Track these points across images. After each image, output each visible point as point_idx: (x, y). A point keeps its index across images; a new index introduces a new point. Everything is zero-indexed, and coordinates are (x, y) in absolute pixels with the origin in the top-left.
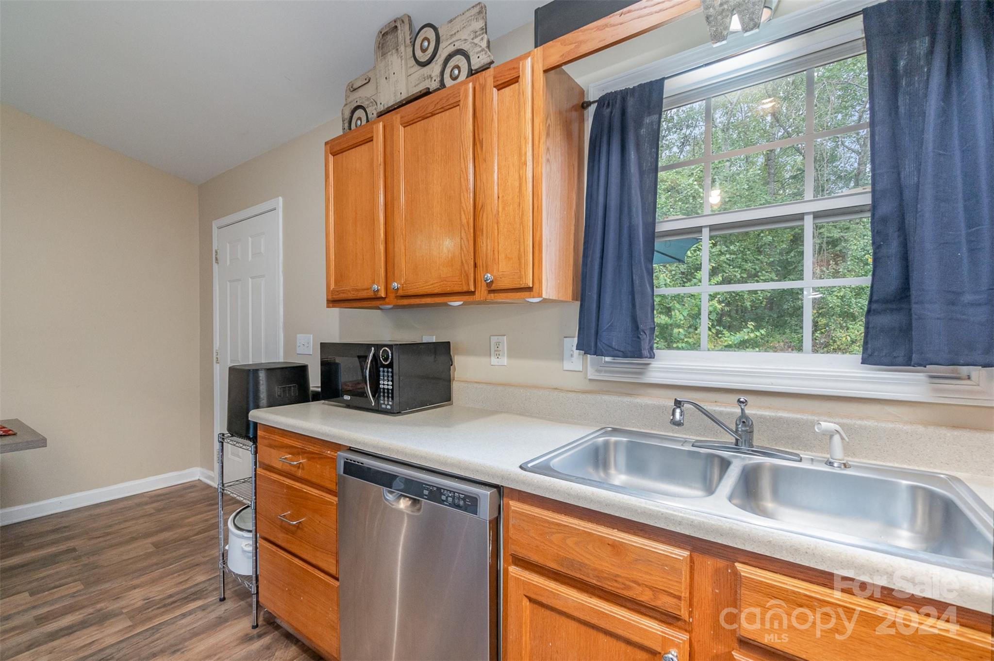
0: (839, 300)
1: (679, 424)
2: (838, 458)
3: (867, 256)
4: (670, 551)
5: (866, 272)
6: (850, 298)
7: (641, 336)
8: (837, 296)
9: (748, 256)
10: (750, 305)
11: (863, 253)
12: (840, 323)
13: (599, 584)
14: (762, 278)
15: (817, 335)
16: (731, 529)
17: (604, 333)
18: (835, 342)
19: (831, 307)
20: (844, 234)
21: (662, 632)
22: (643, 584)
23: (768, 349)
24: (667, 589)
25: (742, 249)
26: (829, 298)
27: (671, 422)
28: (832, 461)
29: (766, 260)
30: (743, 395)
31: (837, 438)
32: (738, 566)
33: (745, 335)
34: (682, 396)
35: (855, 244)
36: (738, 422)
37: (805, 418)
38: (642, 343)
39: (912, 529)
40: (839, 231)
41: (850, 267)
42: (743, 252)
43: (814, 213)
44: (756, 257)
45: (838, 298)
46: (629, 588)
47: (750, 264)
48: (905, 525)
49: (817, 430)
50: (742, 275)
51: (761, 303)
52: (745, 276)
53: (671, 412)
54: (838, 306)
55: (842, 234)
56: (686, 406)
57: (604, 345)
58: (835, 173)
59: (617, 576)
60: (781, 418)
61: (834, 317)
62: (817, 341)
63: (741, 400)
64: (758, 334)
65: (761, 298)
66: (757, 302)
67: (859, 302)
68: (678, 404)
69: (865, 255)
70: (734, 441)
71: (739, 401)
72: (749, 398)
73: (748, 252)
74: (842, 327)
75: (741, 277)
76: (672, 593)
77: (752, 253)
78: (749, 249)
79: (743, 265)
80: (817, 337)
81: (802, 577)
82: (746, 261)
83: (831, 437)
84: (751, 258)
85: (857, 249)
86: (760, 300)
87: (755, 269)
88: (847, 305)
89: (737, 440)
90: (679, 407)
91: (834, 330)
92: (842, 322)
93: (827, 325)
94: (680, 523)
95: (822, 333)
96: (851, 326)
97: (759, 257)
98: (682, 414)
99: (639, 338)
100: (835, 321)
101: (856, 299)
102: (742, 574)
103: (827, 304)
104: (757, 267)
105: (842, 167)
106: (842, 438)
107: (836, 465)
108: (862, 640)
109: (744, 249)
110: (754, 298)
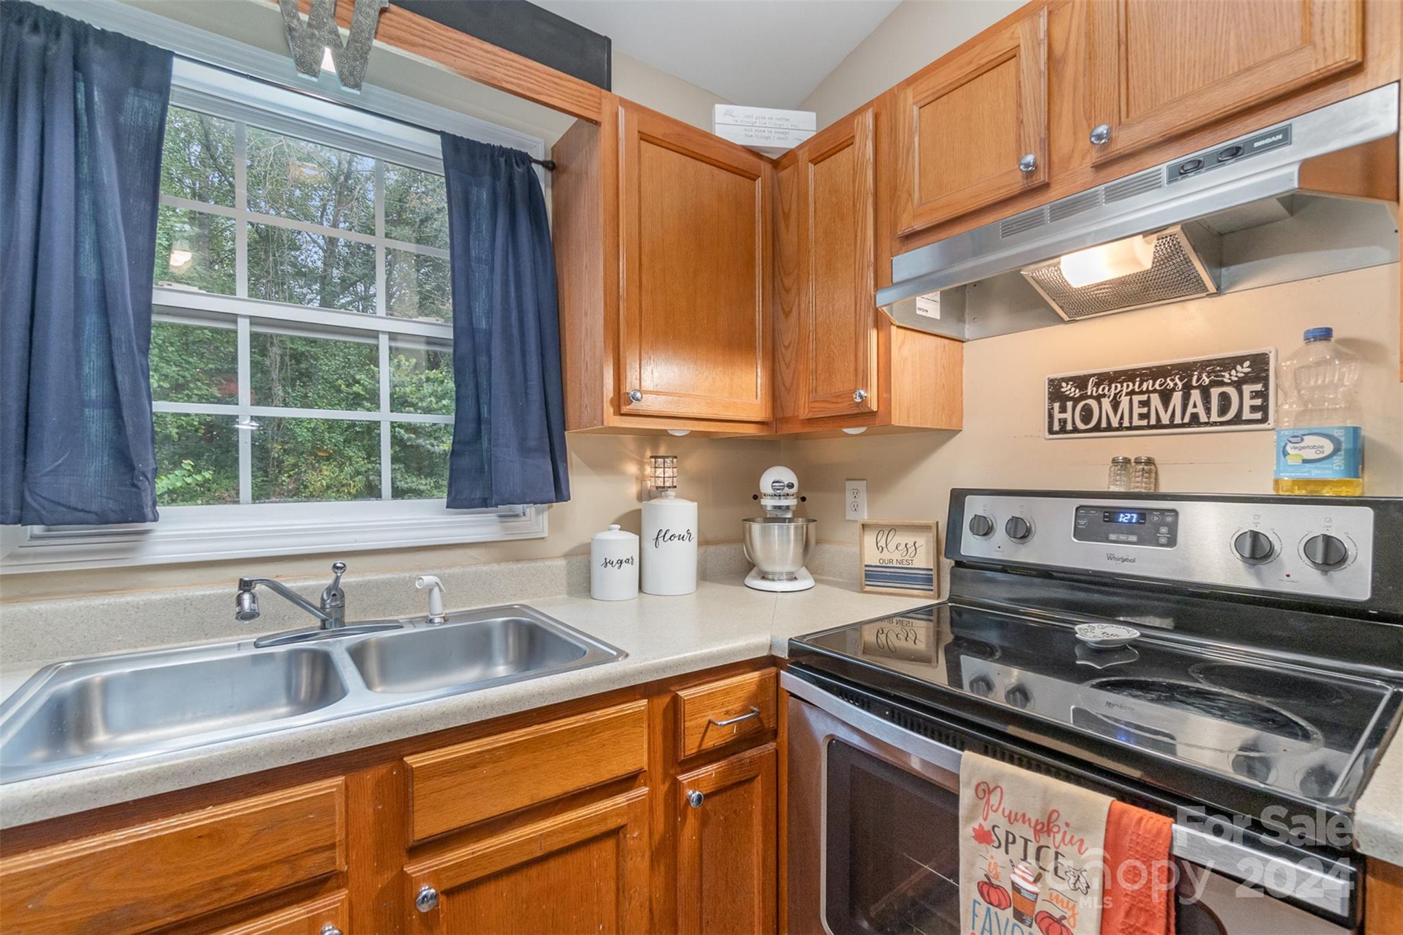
0: (310, 434)
1: (252, 615)
2: (438, 613)
3: (339, 381)
4: (316, 788)
5: (339, 401)
6: (323, 432)
7: (139, 484)
8: (306, 428)
9: (171, 355)
10: (177, 433)
11: (335, 377)
12: (312, 463)
13: (180, 917)
14: (196, 392)
15: (283, 478)
16: (400, 718)
17: (46, 479)
18: (306, 487)
19: (301, 441)
20: (310, 349)
21: (308, 913)
22: (271, 863)
23: (211, 502)
24: (312, 846)
25: (160, 342)
26: (298, 430)
27: (237, 618)
28: (431, 617)
29: (202, 365)
30: (338, 559)
31: (436, 590)
32: (409, 760)
33: (177, 480)
34: (248, 573)
35: (326, 364)
36: (325, 597)
37: (396, 576)
38: (143, 494)
39: (506, 663)
40: (304, 343)
41: (322, 392)
42: (160, 346)
43: (389, 333)
44: (184, 357)
45: (308, 431)
46: (246, 884)
47: (174, 368)
48: (501, 661)
49: (418, 587)
50: (161, 383)
51: (196, 431)
52: (166, 385)
53: (234, 599)
54: (308, 441)
55: (308, 348)
56: (259, 588)
57: (46, 503)
58: (294, 265)
59: (222, 879)
60: (369, 582)
61: (304, 455)
62: (284, 487)
63: (338, 565)
64: (199, 478)
65: (196, 423)
66: (189, 428)
67: (332, 437)
68: (245, 586)
69: (337, 380)
70: (319, 623)
71: (335, 567)
72: (347, 561)
73: (170, 349)
74: (314, 469)
75: (160, 386)
76: (320, 847)
77: (177, 351)
78: (172, 344)
79: (162, 367)
80: (284, 481)
81: (471, 737)
82: (168, 362)
83: (431, 591)
84: (176, 357)
85: (328, 371)
86: (194, 426)
87: (184, 377)
88: (319, 440)
89: (323, 621)
90: (249, 591)
91: (305, 472)
92: (314, 462)
93: (295, 465)
94: (332, 742)
95: (290, 476)
96: (325, 467)
97: (191, 360)
98: (254, 599)
99: (134, 485)
100: (306, 459)
101: (329, 433)
102: (414, 766)
103: (295, 438)
104: (186, 374)
105: (302, 260)
106: (441, 590)
107: (437, 620)
108: (523, 768)
109: (164, 342)
110: (184, 423)
